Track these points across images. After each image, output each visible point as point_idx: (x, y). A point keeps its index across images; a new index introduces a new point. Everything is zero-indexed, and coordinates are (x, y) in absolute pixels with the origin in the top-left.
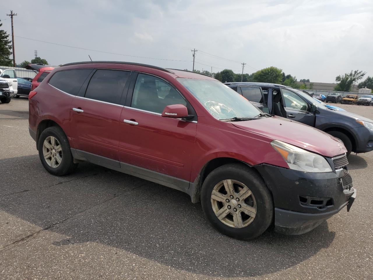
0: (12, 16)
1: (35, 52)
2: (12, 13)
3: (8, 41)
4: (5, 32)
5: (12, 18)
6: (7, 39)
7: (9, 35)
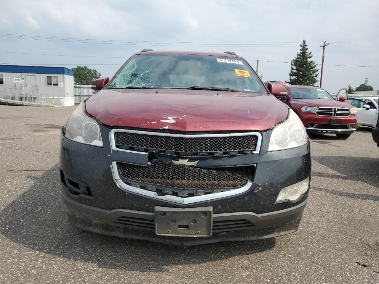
0: (324, 47)
1: (366, 79)
2: (324, 44)
3: (316, 70)
4: (314, 62)
5: (324, 48)
6: (315, 69)
7: (317, 64)
